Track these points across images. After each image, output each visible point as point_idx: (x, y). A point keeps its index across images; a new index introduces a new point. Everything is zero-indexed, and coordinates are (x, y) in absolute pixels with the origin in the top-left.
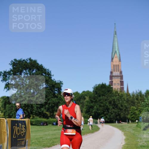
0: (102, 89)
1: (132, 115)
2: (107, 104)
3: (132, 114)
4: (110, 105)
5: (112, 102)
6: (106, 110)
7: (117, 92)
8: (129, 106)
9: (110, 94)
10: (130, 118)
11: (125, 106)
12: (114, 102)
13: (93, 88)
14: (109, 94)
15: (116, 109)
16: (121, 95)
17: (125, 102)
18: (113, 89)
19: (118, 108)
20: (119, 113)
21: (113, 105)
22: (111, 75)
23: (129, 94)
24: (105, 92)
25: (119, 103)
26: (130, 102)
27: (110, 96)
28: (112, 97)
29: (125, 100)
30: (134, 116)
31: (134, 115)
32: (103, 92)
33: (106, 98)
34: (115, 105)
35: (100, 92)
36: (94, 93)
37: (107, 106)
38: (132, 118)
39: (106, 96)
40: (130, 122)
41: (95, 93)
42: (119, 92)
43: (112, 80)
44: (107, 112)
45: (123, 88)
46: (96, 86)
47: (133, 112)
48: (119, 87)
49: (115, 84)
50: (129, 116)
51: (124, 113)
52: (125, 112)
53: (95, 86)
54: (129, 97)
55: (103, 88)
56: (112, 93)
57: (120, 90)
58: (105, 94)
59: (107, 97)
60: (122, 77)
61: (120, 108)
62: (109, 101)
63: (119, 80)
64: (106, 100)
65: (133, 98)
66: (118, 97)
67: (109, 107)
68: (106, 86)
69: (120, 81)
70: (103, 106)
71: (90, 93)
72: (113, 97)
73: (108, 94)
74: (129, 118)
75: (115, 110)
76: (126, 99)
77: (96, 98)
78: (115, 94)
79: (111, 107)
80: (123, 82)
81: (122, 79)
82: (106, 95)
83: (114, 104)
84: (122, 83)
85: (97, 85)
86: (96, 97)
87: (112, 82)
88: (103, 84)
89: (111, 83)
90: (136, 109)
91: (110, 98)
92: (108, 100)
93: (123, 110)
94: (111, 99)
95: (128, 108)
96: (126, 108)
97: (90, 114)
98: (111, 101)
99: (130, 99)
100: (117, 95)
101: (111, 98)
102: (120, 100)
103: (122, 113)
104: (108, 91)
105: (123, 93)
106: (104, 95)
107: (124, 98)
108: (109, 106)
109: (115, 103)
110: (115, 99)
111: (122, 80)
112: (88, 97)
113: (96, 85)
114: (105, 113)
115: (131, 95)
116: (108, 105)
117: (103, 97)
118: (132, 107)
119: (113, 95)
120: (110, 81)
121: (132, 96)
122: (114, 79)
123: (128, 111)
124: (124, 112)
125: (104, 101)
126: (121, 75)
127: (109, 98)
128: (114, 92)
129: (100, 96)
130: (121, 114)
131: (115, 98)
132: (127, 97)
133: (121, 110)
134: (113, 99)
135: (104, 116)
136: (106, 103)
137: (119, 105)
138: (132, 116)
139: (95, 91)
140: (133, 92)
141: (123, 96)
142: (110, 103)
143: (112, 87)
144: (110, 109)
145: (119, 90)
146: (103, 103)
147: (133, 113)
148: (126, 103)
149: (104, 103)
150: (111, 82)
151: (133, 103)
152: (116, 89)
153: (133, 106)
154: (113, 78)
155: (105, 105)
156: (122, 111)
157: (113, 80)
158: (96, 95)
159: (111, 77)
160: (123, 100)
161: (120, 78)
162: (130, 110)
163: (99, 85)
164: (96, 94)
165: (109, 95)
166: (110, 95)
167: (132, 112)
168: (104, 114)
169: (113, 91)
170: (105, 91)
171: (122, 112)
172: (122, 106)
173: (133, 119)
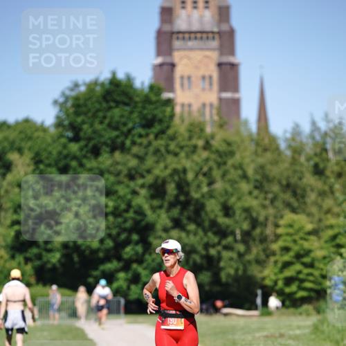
0: (110, 108)
1: (287, 265)
2: (142, 201)
3: (287, 258)
4: (156, 203)
5: (171, 189)
6: (135, 237)
7: (196, 129)
8: (271, 211)
9: (156, 137)
10: (276, 283)
11: (247, 210)
12: (182, 186)
13: (55, 102)
14: (152, 137)
15: (192, 227)
16: (223, 148)
17: (245, 187)
18: (178, 109)
19: (207, 224)
20: (213, 252)
21: (172, 205)
22: (167, 28)
23: (273, 139)
24: (125, 129)
25: (211, 195)
26: (276, 188)
27: (157, 151)
28: (170, 159)
29: (245, 177)
30: (299, 272)
31: (298, 267)
32: (116, 128)
33: (133, 163)
34: (185, 205)
35: (98, 127)
36: (61, 136)
37: (140, 212)
38: (289, 281)
39: (135, 150)
40: (274, 302)
41: (70, 134)
42: (208, 130)
43: (168, 60)
44: (139, 249)
45: (236, 103)
46: (73, 94)
47: (296, 248)
48: (212, 97)
49: (189, 78)
50: (269, 274)
51: (240, 255)
52: (248, 250)
53: (68, 93)
54: (269, 155)
55: (118, 103)
56: (170, 132)
57: (216, 118)
58: (128, 142)
59: (141, 159)
60: (226, 39)
61: (214, 223)
62: (149, 179)
63: (215, 56)
64: (131, 177)
65: (294, 161)
66: (207, 160)
67: (150, 216)
68: (135, 90)
69: (220, 65)
70: (116, 208)
71: (41, 134)
72: (176, 155)
73: (145, 141)
74: (268, 282)
75: (188, 232)
76: (250, 171)
77: (74, 164)
78: (190, 138)
79: (163, 219)
80: (234, 67)
81: (232, 52)
82: (134, 143)
83: (182, 198)
84: (228, 74)
85: (83, 89)
86: (75, 158)
87: (173, 65)
88: (114, 82)
89: (166, 71)
90: (309, 227)
91: (157, 162)
92: (143, 176)
93: (233, 233)
94: (166, 167)
95: (265, 225)
96: (254, 223)
97: (39, 257)
98: (164, 182)
99: (274, 171)
100: (201, 143)
101: (162, 165)
102: (216, 173)
103: (226, 254)
104: (148, 123)
105: (238, 133)
106: (123, 149)
107: (240, 167)
108: (153, 209)
109: (187, 194)
110: (185, 171)
111: (231, 59)
112: (28, 156)
113: (76, 85)
114: (128, 251)
115: (283, 146)
116: (146, 207)
117: (118, 155)
118: (289, 217)
119: (172, 146)
120: (159, 60)
121: (289, 153)
122: (178, 50)
123: (263, 240)
124: (241, 248)
125: (120, 183)
126: (225, 27)
127: (150, 161)
128: (180, 126)
129: (96, 152)
130: (220, 259)
131: (188, 164)
132: (261, 160)
133: (222, 233)
134: (175, 171)
135: (118, 271)
136: (135, 193)
137: (213, 207)
138: (289, 273)
139: (66, 123)
140: (296, 131)
141: (232, 154)
142: (157, 190)
143: (166, 95)
144: (159, 227)
145: (210, 117)
146: (116, 192)
147: (292, 254)
148: (250, 193)
149: (122, 190)
150: (161, 65)
151: (295, 194)
152: (195, 108)
153: (294, 211)
154: (177, 44)
155: (129, 206)
156: (230, 239)
157: (177, 56)
158: (74, 147)
159: (166, 39)
160: (234, 174)
161: (215, 44)
162: (278, 237)
163: (92, 86)
164: (76, 139)
165: (150, 144)
166: (160, 143)
167: (286, 249)
168: (119, 259)
169: (177, 120)
170: (130, 125)
171: (227, 248)
172: (227, 210)
173: (293, 288)
